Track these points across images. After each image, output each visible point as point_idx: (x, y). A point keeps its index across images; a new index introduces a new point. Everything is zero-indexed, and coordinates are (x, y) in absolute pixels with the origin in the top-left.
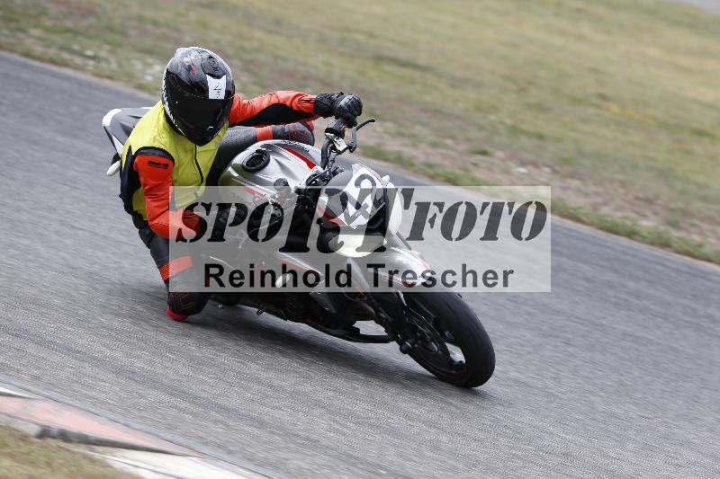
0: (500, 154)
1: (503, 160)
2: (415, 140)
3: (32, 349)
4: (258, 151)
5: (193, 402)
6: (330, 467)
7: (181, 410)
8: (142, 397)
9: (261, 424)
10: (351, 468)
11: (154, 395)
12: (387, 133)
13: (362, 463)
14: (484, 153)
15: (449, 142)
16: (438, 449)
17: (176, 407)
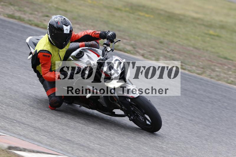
4: (80, 51)
12: (15, 10)
15: (36, 13)
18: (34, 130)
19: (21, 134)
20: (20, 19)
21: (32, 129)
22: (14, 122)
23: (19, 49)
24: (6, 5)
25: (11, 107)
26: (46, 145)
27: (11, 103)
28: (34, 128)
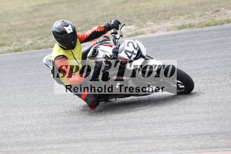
0: (223, 9)
1: (224, 11)
2: (193, 17)
3: (72, 145)
4: (93, 50)
5: (127, 140)
6: (173, 142)
7: (123, 145)
8: (109, 146)
9: (149, 137)
10: (180, 139)
11: (113, 143)
12: (185, 19)
13: (183, 136)
14: (217, 11)
15: (206, 12)
16: (208, 120)
17: (121, 144)
18: (211, 136)
19: (198, 147)
20: (191, 26)
21: (208, 137)
22: (190, 138)
23: (191, 58)
24: (176, 18)
25: (186, 122)
26: (224, 147)
27: (186, 118)
28: (211, 134)
